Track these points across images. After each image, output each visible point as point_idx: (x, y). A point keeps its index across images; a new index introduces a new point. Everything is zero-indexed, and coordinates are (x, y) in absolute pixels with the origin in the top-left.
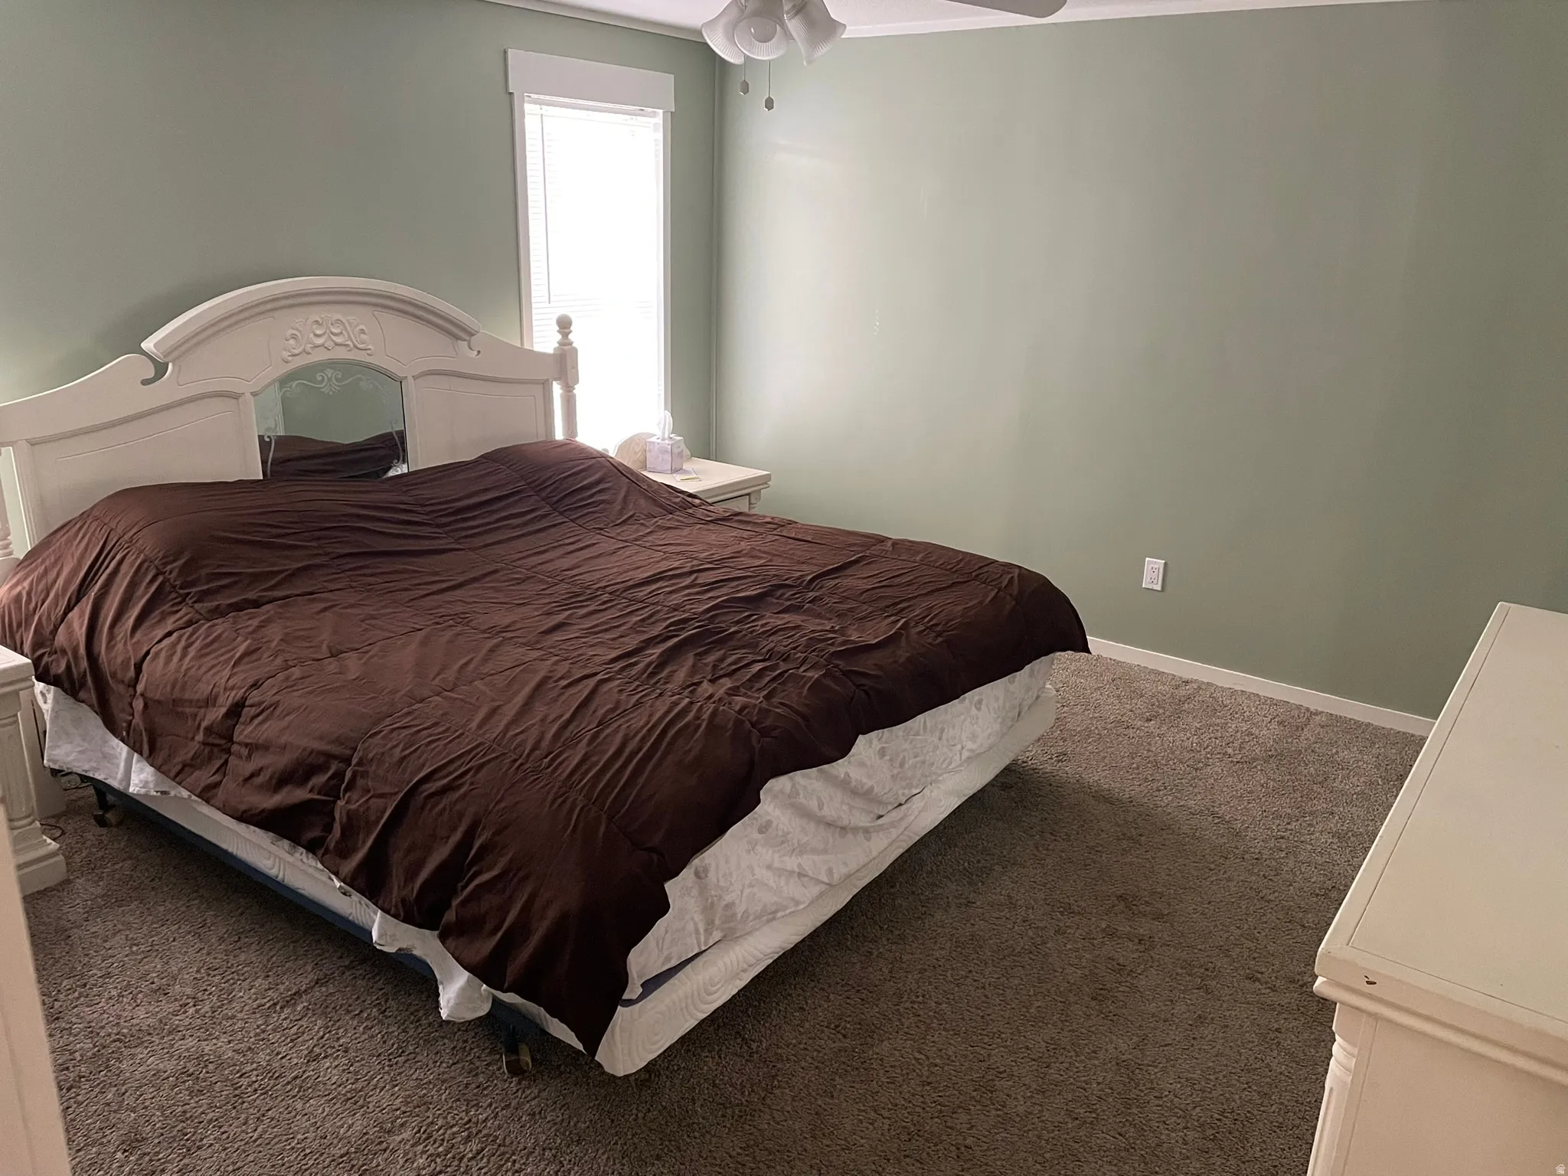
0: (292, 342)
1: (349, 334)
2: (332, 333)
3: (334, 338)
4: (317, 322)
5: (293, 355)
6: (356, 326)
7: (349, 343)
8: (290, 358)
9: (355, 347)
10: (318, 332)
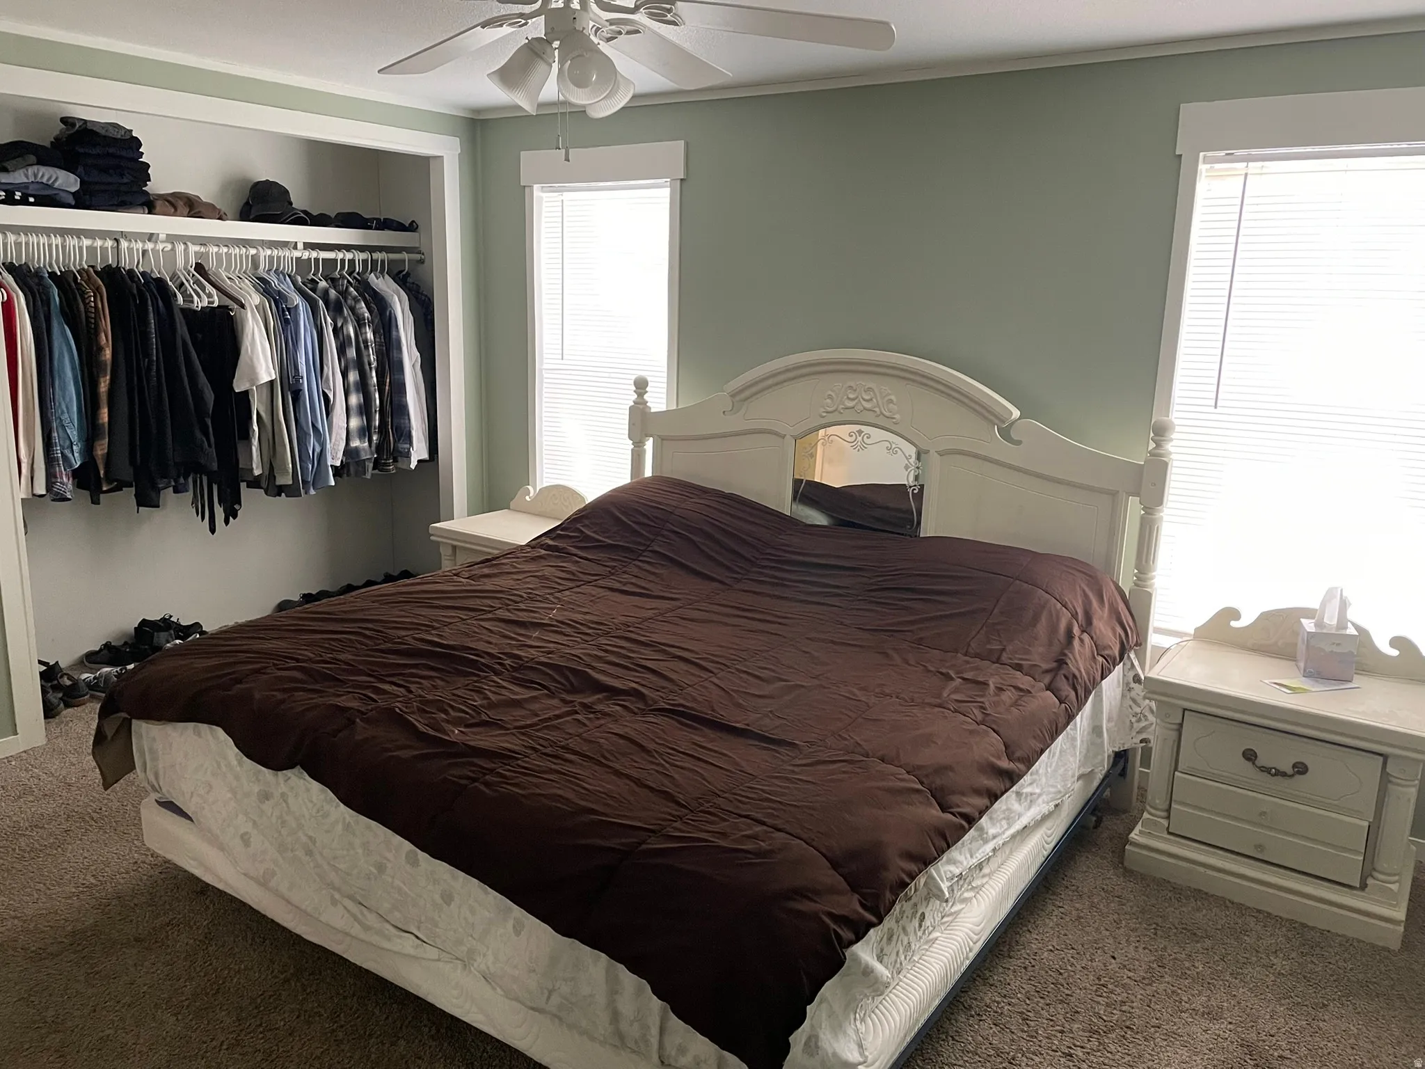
0: (828, 401)
1: (877, 401)
2: (864, 400)
3: (864, 403)
4: (850, 387)
5: (827, 412)
6: (886, 396)
7: (877, 409)
8: (825, 414)
9: (882, 413)
10: (851, 396)
